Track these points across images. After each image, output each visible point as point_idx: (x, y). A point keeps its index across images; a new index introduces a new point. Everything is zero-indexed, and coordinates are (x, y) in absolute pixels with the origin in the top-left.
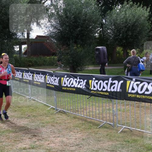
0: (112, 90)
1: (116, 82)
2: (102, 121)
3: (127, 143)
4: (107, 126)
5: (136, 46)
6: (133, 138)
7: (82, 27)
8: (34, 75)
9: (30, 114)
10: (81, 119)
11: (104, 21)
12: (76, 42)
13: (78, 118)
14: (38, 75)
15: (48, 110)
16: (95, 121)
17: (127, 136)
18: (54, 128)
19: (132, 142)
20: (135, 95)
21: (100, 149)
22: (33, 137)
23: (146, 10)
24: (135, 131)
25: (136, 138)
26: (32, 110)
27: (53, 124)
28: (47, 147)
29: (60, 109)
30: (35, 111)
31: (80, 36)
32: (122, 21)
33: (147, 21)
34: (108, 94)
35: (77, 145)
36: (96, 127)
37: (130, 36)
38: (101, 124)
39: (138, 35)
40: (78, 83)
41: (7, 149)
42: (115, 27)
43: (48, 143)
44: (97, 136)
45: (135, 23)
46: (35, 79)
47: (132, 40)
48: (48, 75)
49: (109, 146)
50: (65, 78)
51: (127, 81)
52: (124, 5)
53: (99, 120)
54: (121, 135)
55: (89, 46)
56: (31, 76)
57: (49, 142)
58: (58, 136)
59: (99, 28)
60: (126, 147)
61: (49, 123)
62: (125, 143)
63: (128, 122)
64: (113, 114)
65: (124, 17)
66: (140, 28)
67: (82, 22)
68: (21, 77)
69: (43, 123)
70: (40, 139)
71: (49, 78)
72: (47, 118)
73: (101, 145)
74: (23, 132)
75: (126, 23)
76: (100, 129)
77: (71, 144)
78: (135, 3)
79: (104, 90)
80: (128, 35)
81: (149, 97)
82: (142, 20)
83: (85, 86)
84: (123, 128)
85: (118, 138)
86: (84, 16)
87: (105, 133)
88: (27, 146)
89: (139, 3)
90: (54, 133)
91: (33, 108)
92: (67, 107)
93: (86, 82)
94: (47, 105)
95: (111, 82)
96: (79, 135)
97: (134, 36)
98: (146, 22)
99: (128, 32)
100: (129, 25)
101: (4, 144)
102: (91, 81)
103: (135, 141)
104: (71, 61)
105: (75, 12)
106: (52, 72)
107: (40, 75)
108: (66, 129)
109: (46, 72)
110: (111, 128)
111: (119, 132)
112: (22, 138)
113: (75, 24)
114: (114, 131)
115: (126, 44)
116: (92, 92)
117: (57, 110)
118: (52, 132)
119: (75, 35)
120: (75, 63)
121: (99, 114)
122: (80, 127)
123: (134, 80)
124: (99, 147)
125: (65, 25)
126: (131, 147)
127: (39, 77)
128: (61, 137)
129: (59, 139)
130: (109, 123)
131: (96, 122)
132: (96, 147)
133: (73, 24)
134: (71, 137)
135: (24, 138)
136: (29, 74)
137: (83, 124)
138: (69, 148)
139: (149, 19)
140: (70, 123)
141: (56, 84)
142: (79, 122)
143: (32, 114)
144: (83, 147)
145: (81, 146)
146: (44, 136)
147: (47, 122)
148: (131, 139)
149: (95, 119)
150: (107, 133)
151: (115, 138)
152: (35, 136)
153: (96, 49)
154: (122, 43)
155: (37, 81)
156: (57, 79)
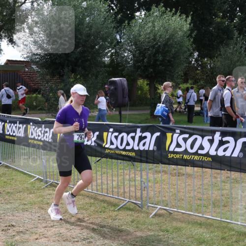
0: (142, 148)
1: (148, 134)
2: (123, 199)
3: (165, 233)
4: (131, 207)
5: (169, 78)
6: (175, 224)
7: (84, 46)
8: (6, 124)
10: (88, 197)
11: (118, 37)
12: (73, 71)
13: (82, 195)
14: (12, 124)
15: (32, 182)
16: (110, 198)
17: (164, 222)
18: (43, 212)
19: (173, 232)
20: (181, 155)
22: (9, 228)
23: (186, 21)
24: (176, 213)
25: (179, 225)
26: (5, 182)
27: (42, 206)
28: (34, 244)
29: (52, 181)
30: (10, 184)
31: (80, 61)
32: (149, 38)
33: (187, 37)
34: (133, 154)
35: (84, 239)
36: (113, 209)
37: (161, 61)
38: (121, 203)
39: (173, 60)
42: (136, 48)
43: (36, 237)
44: (117, 223)
45: (168, 42)
46: (8, 131)
47: (164, 68)
52: (151, 12)
54: (155, 221)
55: (94, 77)
57: (37, 235)
58: (52, 224)
59: (110, 49)
61: (35, 204)
62: (162, 233)
63: (164, 199)
64: (141, 187)
65: (152, 31)
66: (176, 49)
67: (84, 38)
69: (25, 204)
70: (22, 232)
71: (34, 129)
72: (31, 195)
73: (124, 237)
75: (155, 41)
76: (120, 212)
77: (74, 238)
78: (169, 9)
79: (128, 148)
80: (157, 60)
81: (206, 159)
82: (179, 36)
83: (95, 142)
84: (158, 209)
86: (88, 29)
87: (129, 219)
89: (174, 9)
90: (44, 220)
91: (5, 180)
93: (97, 136)
94: (27, 174)
95: (140, 135)
97: (166, 61)
98: (186, 39)
99: (157, 55)
100: (159, 44)
103: (178, 229)
106: (40, 119)
107: (15, 125)
108: (64, 213)
109: (28, 119)
110: (138, 210)
111: (151, 216)
114: (143, 215)
115: (153, 75)
116: (107, 151)
117: (46, 182)
118: (41, 218)
119: (73, 59)
121: (118, 187)
122: (86, 210)
123: (178, 131)
126: (173, 239)
127: (14, 128)
128: (56, 227)
129: (54, 229)
130: (135, 202)
131: (112, 200)
137: (91, 205)
139: (190, 35)
142: (85, 202)
143: (4, 189)
144: (95, 243)
145: (92, 240)
146: (28, 225)
147: (31, 203)
148: (170, 226)
149: (112, 196)
150: (132, 218)
151: (146, 226)
152: (13, 226)
153: (110, 81)
154: (147, 73)
155: (11, 134)
156: (48, 132)
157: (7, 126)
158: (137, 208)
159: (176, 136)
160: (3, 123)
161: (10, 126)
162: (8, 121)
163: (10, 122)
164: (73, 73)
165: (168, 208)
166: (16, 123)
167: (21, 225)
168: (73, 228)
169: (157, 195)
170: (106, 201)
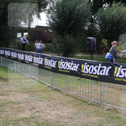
0: (101, 74)
1: (105, 67)
3: (112, 119)
4: (95, 104)
6: (117, 115)
7: (75, 20)
9: (30, 90)
10: (73, 97)
11: (93, 17)
12: (69, 33)
13: (70, 96)
14: (37, 58)
15: (45, 87)
16: (84, 99)
17: (111, 113)
18: (50, 102)
19: (116, 119)
20: (122, 79)
21: (89, 123)
22: (33, 109)
24: (118, 109)
26: (32, 86)
27: (49, 99)
28: (44, 118)
29: (55, 87)
30: (34, 87)
31: (73, 28)
34: (97, 77)
35: (70, 118)
36: (85, 104)
37: (115, 30)
38: (89, 102)
39: (121, 30)
40: (71, 66)
41: (11, 118)
43: (45, 115)
44: (87, 111)
45: (119, 20)
46: (35, 61)
47: (116, 34)
48: (47, 59)
49: (96, 121)
50: (61, 62)
51: (115, 68)
53: (88, 98)
54: (107, 112)
55: (79, 37)
56: (31, 58)
57: (46, 114)
58: (54, 109)
59: (88, 23)
60: (111, 122)
61: (46, 98)
62: (110, 119)
63: (112, 101)
64: (101, 94)
66: (124, 24)
67: (75, 16)
68: (23, 59)
69: (41, 98)
70: (39, 111)
71: (47, 61)
72: (44, 94)
73: (90, 119)
74: (25, 104)
76: (89, 106)
77: (64, 117)
79: (94, 73)
80: (113, 29)
82: (125, 17)
84: (109, 106)
85: (105, 114)
86: (78, 12)
88: (28, 116)
89: (124, 3)
90: (50, 106)
92: (61, 86)
94: (44, 83)
95: (101, 67)
96: (71, 110)
97: (118, 30)
99: (113, 27)
100: (114, 21)
101: (9, 113)
102: (84, 65)
103: (119, 118)
104: (64, 48)
105: (71, 8)
106: (50, 56)
107: (39, 58)
108: (60, 104)
109: (45, 55)
110: (98, 106)
111: (105, 109)
112: (23, 109)
113: (70, 17)
114: (101, 108)
115: (110, 37)
116: (83, 74)
117: (52, 88)
118: (48, 106)
119: (69, 27)
120: (68, 50)
121: (88, 93)
122: (72, 103)
123: (121, 67)
124: (89, 121)
125: (61, 18)
126: (116, 122)
127: (38, 59)
128: (56, 110)
129: (54, 112)
130: (97, 101)
131: (85, 99)
132: (86, 120)
133: (68, 18)
134: (64, 111)
135: (25, 109)
136: (30, 56)
137: (74, 101)
138: (63, 120)
140: (63, 99)
141: (53, 66)
142: (71, 99)
143: (31, 89)
144: (75, 120)
145: (74, 119)
146: (42, 109)
147: (44, 98)
148: (115, 116)
149: (85, 97)
150: (95, 110)
151: (102, 114)
152: (34, 108)
153: (87, 39)
154: (107, 36)
155: (36, 62)
156: (54, 62)
157: (35, 58)
158: (98, 105)
159: (120, 69)
160: (33, 57)
161: (36, 58)
162: (35, 56)
163: (36, 57)
164: (68, 34)
165: (114, 106)
166: (39, 57)
167: (38, 108)
168: (64, 112)
169: (109, 99)
170: (82, 100)
